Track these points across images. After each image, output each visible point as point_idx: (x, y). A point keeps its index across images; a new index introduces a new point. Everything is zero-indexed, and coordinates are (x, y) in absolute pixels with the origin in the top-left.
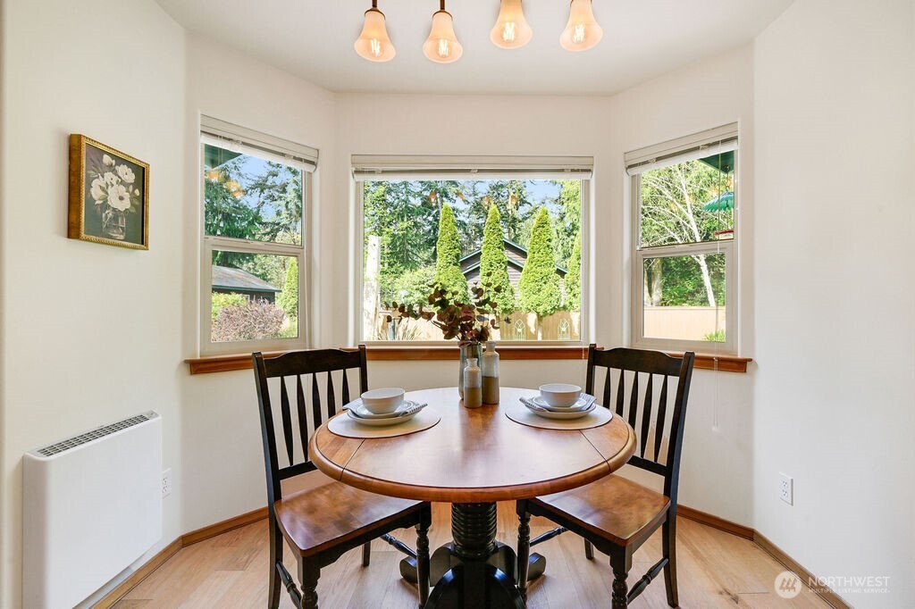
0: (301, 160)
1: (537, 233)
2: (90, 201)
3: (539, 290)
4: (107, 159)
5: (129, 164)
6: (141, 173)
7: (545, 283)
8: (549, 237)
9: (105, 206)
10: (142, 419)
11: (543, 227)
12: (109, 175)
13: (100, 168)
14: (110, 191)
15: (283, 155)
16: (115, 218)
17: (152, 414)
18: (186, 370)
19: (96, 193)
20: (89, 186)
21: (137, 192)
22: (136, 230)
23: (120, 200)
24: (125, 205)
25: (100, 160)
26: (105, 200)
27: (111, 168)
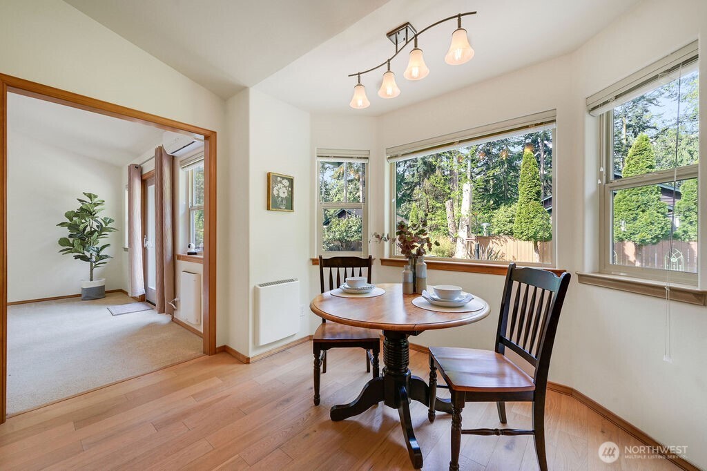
0: (361, 158)
1: (632, 162)
2: (273, 196)
3: (635, 219)
4: (279, 179)
5: (287, 179)
6: (291, 181)
7: (643, 211)
8: (650, 163)
9: (278, 196)
10: (293, 280)
11: (641, 154)
12: (280, 185)
13: (276, 183)
14: (281, 191)
15: (352, 158)
16: (282, 201)
17: (297, 280)
18: (311, 262)
19: (275, 192)
20: (273, 190)
21: (290, 189)
22: (289, 204)
23: (283, 193)
24: (286, 195)
25: (276, 180)
26: (278, 194)
27: (281, 182)
